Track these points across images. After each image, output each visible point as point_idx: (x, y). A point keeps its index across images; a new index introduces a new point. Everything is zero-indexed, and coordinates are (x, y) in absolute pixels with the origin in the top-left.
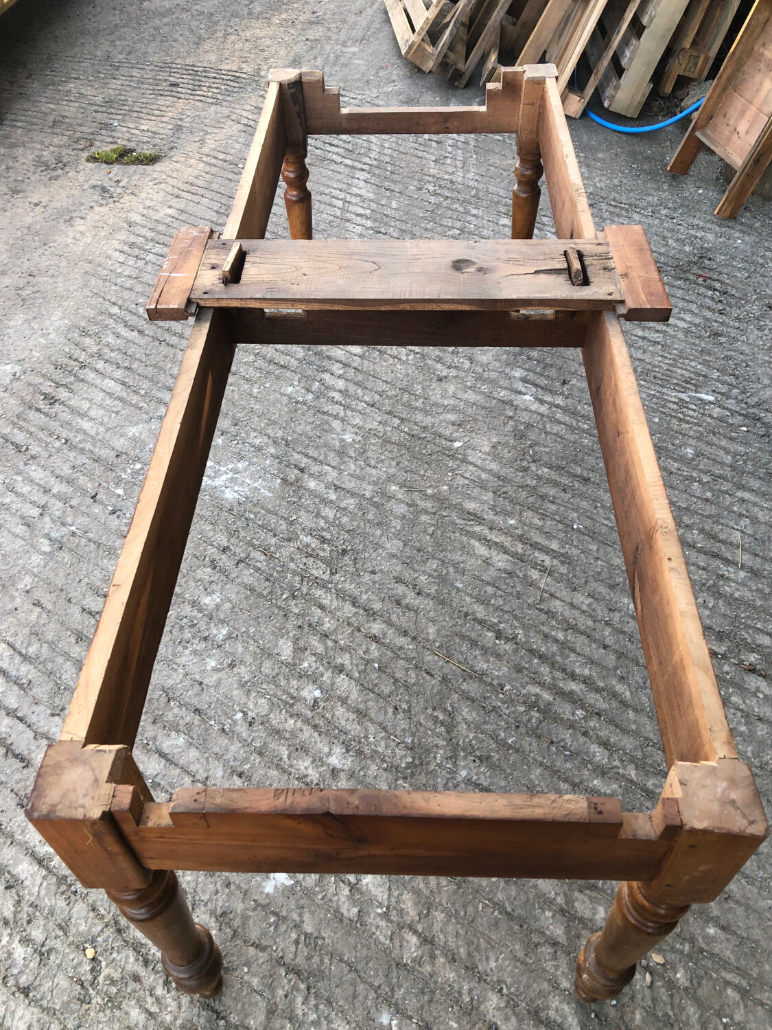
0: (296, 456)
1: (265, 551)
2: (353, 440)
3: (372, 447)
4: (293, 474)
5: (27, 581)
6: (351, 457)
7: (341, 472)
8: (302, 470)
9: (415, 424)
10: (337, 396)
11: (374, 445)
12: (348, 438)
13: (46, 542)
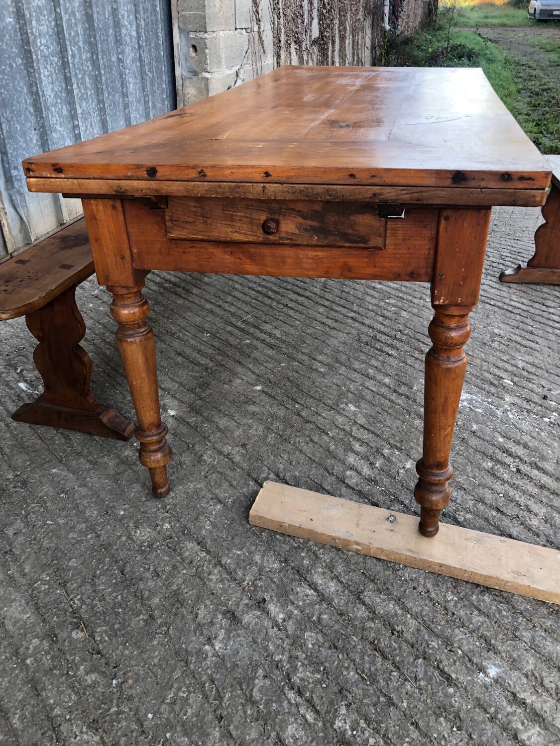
0: (400, 402)
2: (347, 404)
3: (332, 397)
4: (403, 389)
6: (352, 393)
7: (363, 385)
8: (395, 391)
9: (287, 409)
10: (357, 446)
11: (330, 399)
12: (352, 408)
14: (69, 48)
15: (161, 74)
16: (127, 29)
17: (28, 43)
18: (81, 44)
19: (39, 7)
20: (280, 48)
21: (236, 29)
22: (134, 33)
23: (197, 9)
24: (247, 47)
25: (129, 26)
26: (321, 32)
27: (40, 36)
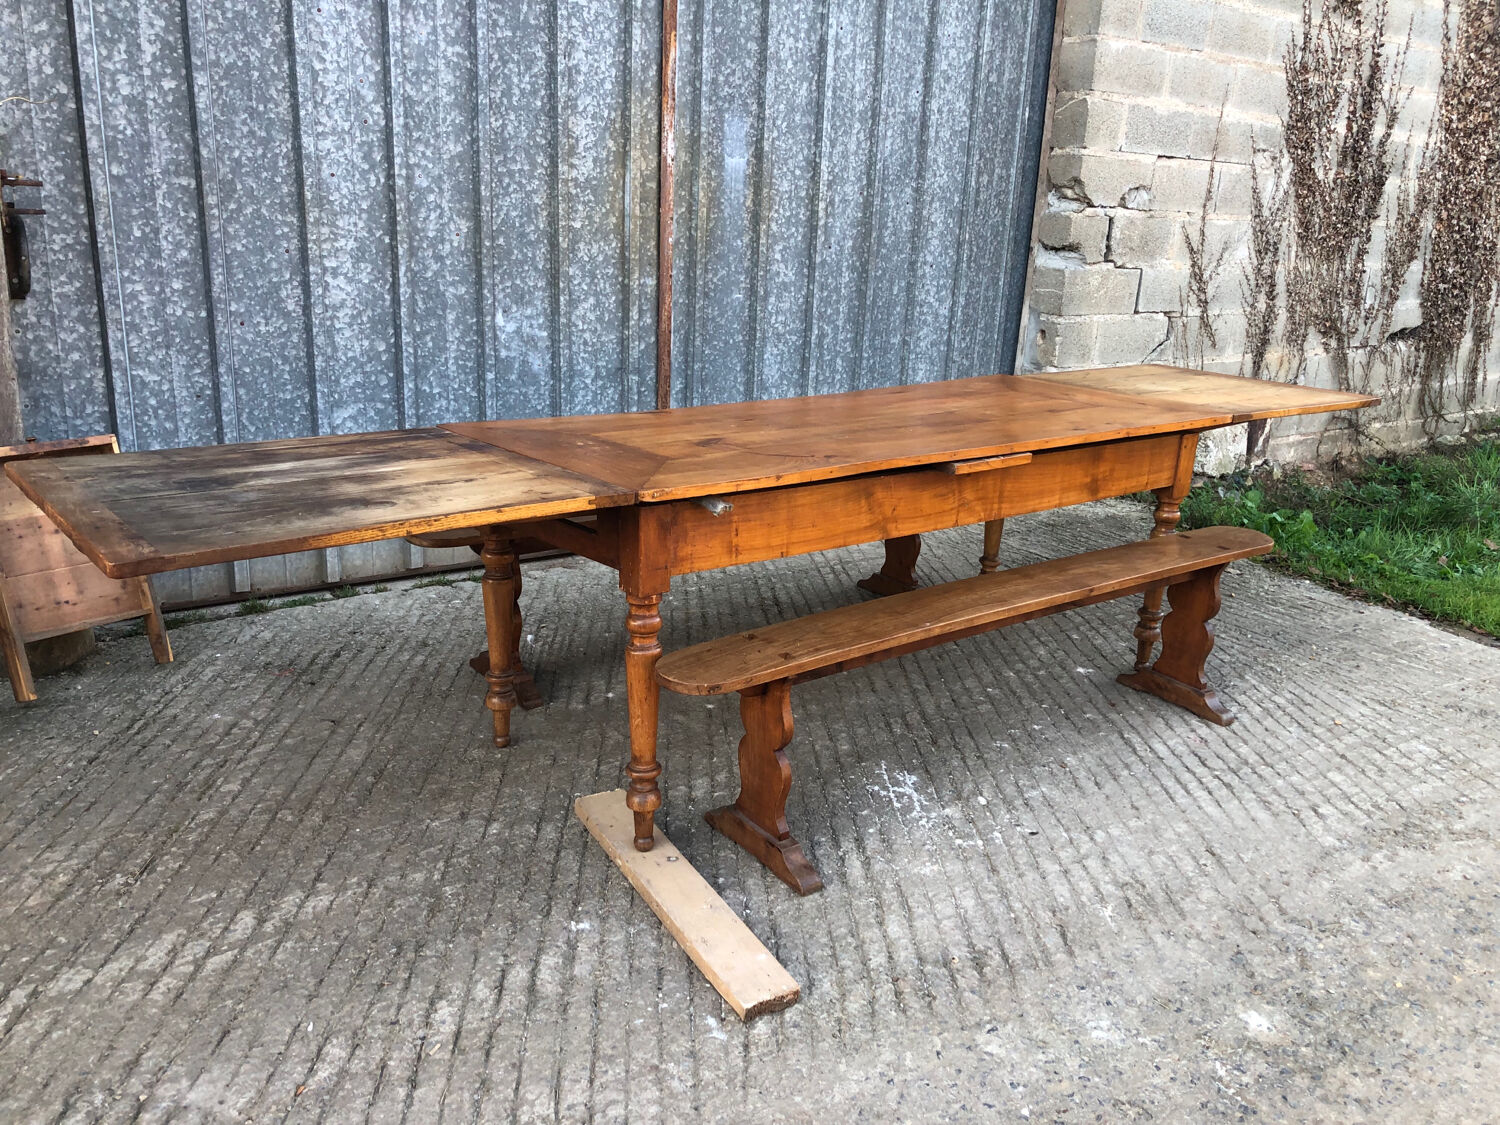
1: (934, 743)
5: (1133, 823)
13: (1096, 837)
14: (815, 327)
15: (988, 363)
16: (931, 305)
17: (755, 320)
18: (840, 323)
19: (784, 283)
20: (1265, 342)
21: (1136, 312)
22: (944, 311)
23: (1054, 286)
24: (1163, 337)
25: (936, 304)
26: (1427, 318)
27: (777, 313)
